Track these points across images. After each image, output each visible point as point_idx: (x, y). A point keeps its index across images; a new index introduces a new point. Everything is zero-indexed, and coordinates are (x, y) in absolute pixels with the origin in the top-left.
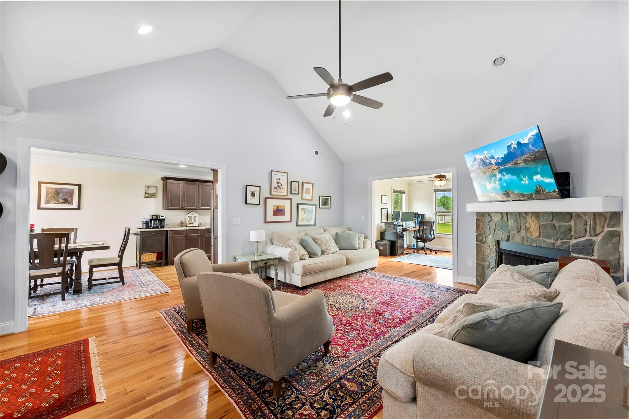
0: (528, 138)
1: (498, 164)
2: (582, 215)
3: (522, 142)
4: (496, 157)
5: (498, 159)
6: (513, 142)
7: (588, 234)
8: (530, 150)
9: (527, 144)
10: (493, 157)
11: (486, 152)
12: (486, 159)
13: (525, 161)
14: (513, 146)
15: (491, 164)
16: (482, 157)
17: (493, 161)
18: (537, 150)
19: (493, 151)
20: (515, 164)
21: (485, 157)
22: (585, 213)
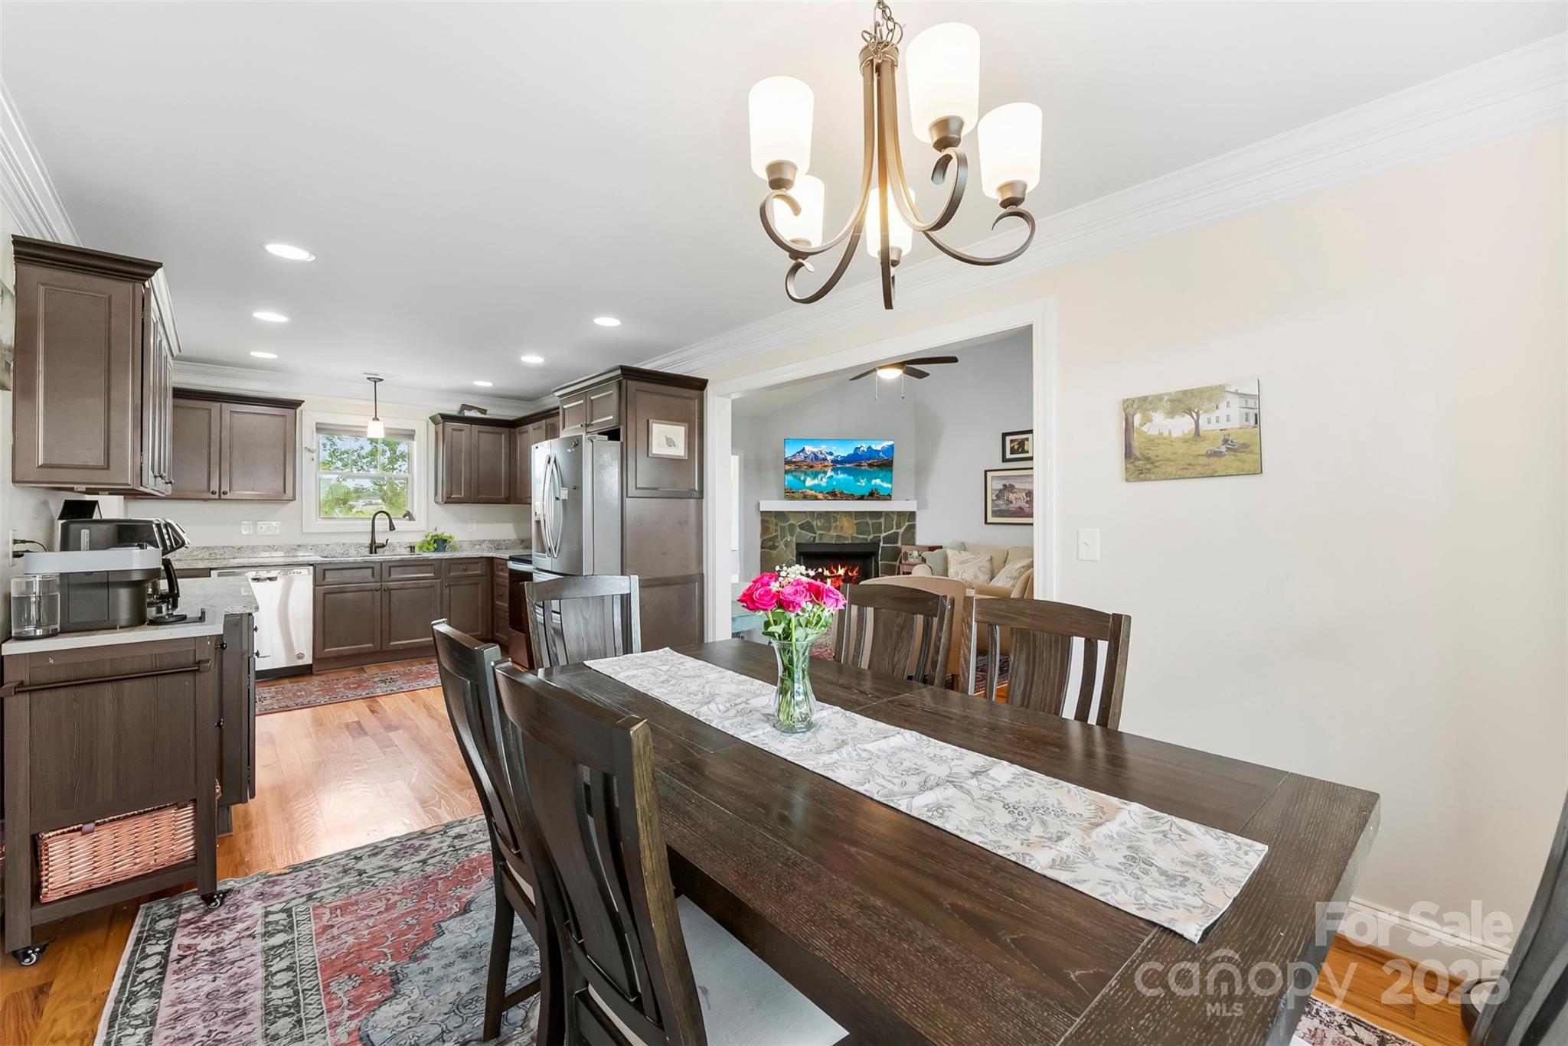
0: (882, 446)
1: (835, 462)
2: (891, 514)
3: (874, 448)
4: (835, 454)
5: (837, 456)
6: (864, 445)
7: (895, 527)
8: (879, 456)
9: (880, 451)
10: (831, 454)
11: (824, 447)
12: (821, 453)
13: (870, 465)
14: (862, 449)
15: (825, 459)
16: (815, 450)
17: (829, 458)
18: (886, 458)
19: (834, 448)
20: (857, 465)
21: (821, 451)
22: (893, 512)
